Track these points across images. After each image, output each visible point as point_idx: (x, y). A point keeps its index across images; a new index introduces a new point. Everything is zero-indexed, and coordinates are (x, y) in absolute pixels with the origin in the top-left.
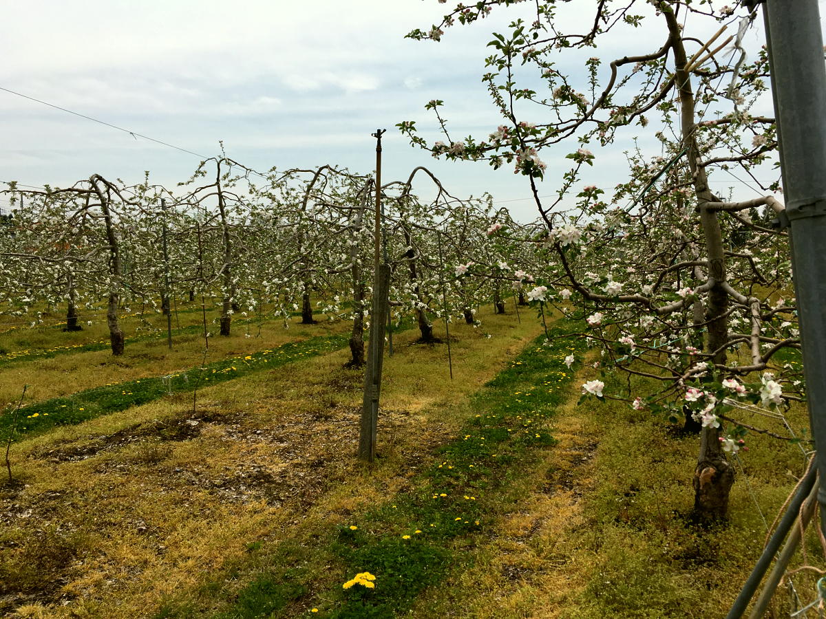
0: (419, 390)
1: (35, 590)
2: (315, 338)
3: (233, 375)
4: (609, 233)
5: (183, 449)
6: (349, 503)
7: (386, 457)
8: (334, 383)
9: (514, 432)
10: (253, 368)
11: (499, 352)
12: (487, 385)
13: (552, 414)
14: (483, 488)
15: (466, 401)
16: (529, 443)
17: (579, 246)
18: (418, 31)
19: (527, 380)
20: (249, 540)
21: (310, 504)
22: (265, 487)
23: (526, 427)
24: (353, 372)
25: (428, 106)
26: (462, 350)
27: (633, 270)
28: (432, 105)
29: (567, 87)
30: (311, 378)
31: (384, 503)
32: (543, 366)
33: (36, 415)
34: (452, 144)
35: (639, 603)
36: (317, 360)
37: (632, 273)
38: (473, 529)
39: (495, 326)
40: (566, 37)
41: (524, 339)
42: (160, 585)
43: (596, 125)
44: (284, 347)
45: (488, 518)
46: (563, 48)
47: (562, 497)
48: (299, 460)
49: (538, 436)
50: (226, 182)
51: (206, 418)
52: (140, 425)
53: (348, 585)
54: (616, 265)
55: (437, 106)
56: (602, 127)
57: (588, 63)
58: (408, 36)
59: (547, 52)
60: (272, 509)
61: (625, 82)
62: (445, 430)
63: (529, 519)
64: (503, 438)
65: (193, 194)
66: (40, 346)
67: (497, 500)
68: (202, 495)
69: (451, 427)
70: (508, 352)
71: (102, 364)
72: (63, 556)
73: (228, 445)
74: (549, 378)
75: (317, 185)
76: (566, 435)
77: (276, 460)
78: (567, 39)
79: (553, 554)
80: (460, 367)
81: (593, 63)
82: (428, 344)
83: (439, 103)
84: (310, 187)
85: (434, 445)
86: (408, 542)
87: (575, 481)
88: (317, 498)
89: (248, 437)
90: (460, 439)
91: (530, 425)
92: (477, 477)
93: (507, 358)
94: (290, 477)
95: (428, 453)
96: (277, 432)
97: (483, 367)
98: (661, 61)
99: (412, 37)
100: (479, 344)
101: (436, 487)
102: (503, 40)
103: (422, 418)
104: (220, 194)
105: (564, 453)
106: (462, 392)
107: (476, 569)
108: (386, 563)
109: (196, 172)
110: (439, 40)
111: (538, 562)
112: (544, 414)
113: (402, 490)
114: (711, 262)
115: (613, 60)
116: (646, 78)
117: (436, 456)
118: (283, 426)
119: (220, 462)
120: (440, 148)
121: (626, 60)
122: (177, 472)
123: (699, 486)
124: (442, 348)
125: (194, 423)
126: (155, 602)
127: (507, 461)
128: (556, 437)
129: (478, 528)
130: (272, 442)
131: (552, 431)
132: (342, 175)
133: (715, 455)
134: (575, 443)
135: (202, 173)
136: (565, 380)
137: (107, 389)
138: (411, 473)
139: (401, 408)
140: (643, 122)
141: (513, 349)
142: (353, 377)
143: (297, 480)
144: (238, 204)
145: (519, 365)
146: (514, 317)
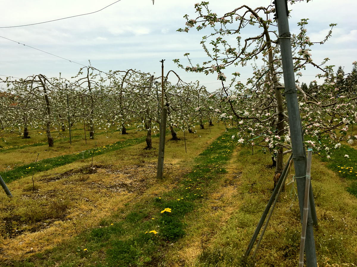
0: (174, 157)
1: (57, 218)
2: (129, 140)
3: (100, 153)
4: (245, 96)
5: (92, 176)
6: (156, 192)
7: (167, 178)
8: (142, 155)
9: (212, 169)
10: (107, 151)
11: (204, 143)
12: (200, 155)
13: (225, 163)
14: (202, 186)
15: (193, 160)
16: (218, 173)
17: (236, 101)
18: (181, 29)
19: (215, 153)
20: (125, 202)
21: (143, 192)
22: (126, 188)
23: (216, 168)
24: (148, 151)
25: (185, 55)
26: (189, 143)
27: (254, 110)
28: (186, 54)
29: (231, 48)
30: (132, 153)
31: (169, 191)
32: (221, 148)
33: (30, 168)
34: (193, 67)
35: (255, 211)
36: (132, 147)
37: (253, 111)
38: (200, 197)
39: (201, 134)
40: (230, 30)
41: (213, 138)
42: (98, 215)
43: (240, 59)
44: (117, 143)
45: (205, 194)
46: (229, 34)
47: (230, 188)
48: (135, 180)
49: (221, 170)
50: (91, 77)
51: (98, 167)
52: (73, 170)
53: (162, 212)
54: (248, 108)
55: (188, 55)
56: (242, 60)
57: (237, 38)
58: (177, 31)
59: (223, 35)
60: (130, 194)
61: (250, 45)
62: (186, 169)
63: (219, 195)
64: (208, 171)
65: (77, 81)
66: (15, 144)
67: (208, 189)
68: (104, 190)
69: (188, 168)
70: (207, 143)
71: (46, 150)
72: (64, 208)
73: (108, 175)
74: (223, 152)
75: (127, 77)
76: (231, 170)
77: (127, 179)
78: (230, 31)
79: (228, 202)
80: (189, 149)
81: (239, 38)
82: (175, 140)
83: (188, 54)
84: (124, 78)
85: (183, 174)
86: (179, 201)
87: (234, 183)
88: (145, 190)
89: (115, 173)
90: (192, 172)
91: (218, 167)
92: (200, 183)
93: (207, 145)
94: (134, 185)
95: (181, 177)
96: (125, 171)
97: (197, 149)
98: (262, 39)
99: (179, 31)
100: (195, 140)
101: (186, 186)
102: (214, 42)
103: (178, 166)
104: (89, 81)
105: (230, 175)
106: (191, 157)
107: (203, 207)
108: (173, 207)
109: (79, 73)
110: (187, 32)
111: (223, 205)
112: (222, 163)
113: (174, 188)
114: (278, 106)
115: (246, 39)
116: (257, 45)
117: (184, 177)
118: (127, 169)
119: (107, 180)
120: (188, 68)
121: (250, 39)
122: (93, 184)
123: (275, 180)
124: (181, 142)
125: (94, 168)
126: (98, 220)
127: (211, 178)
128: (227, 170)
129: (202, 197)
130: (124, 174)
131: (226, 168)
132: (138, 73)
133: (281, 169)
134: (234, 172)
135: (81, 73)
136: (229, 152)
137: (52, 159)
138: (176, 183)
139: (169, 163)
140: (257, 58)
141: (209, 142)
142: (148, 153)
143: (136, 185)
144: (96, 85)
145: (211, 148)
146: (208, 130)
